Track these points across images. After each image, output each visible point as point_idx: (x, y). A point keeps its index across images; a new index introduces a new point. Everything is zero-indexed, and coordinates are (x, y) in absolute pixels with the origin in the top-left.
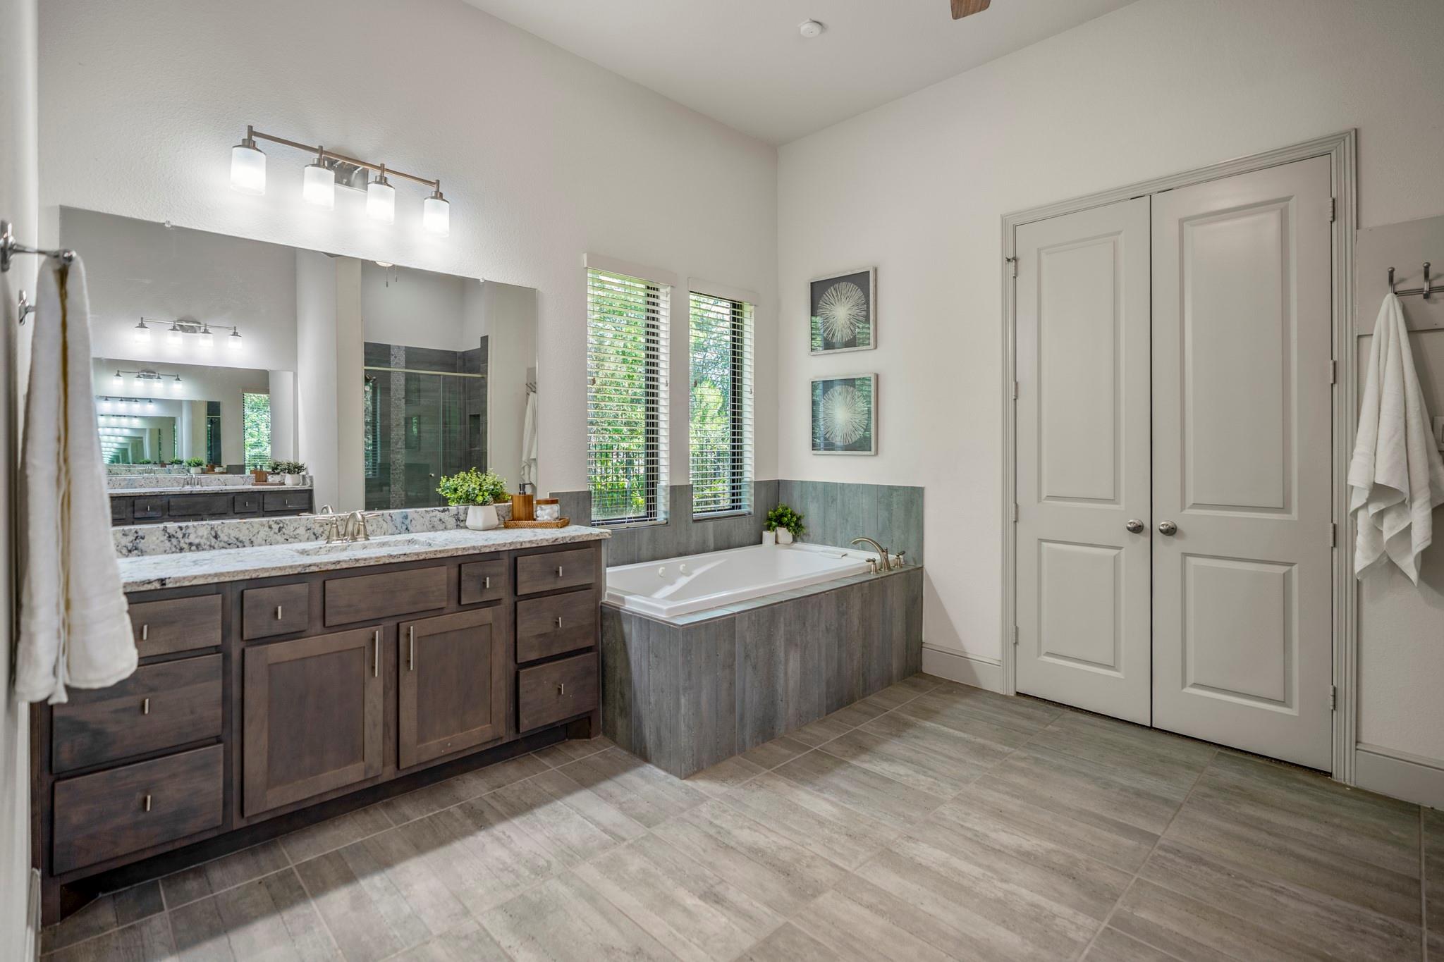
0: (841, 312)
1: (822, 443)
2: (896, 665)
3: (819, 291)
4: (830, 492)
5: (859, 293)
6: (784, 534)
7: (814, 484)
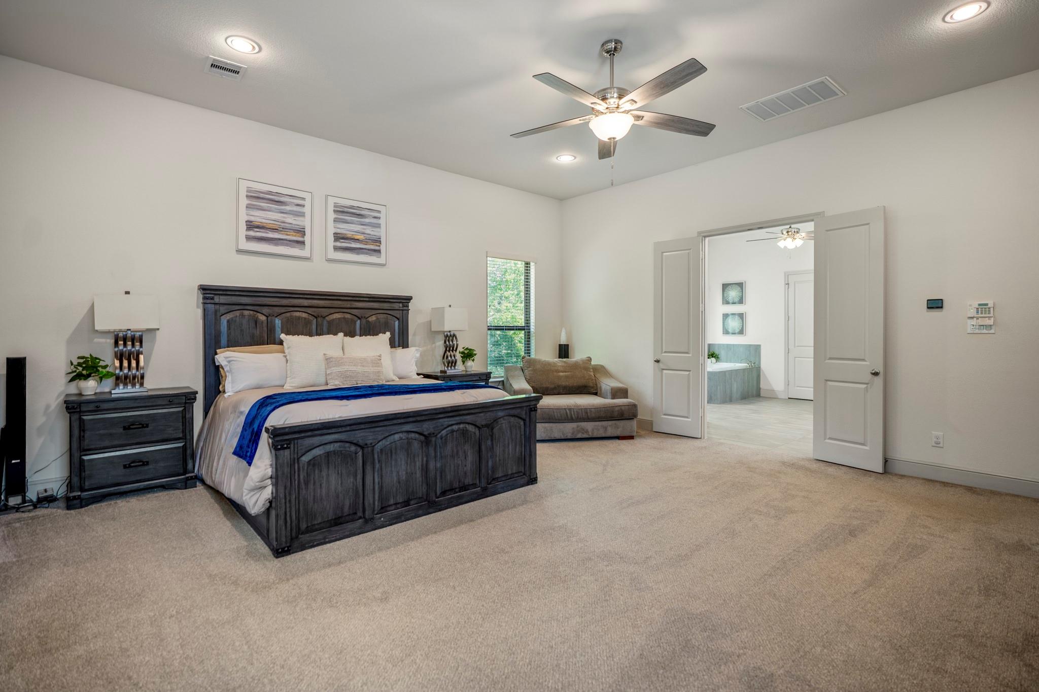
0: (733, 294)
1: (726, 332)
2: (755, 393)
3: (725, 286)
4: (729, 347)
5: (739, 288)
6: (713, 360)
7: (723, 345)
